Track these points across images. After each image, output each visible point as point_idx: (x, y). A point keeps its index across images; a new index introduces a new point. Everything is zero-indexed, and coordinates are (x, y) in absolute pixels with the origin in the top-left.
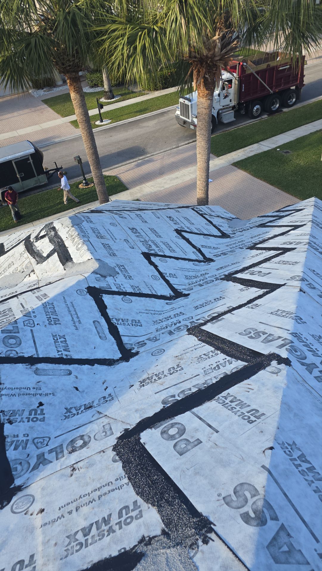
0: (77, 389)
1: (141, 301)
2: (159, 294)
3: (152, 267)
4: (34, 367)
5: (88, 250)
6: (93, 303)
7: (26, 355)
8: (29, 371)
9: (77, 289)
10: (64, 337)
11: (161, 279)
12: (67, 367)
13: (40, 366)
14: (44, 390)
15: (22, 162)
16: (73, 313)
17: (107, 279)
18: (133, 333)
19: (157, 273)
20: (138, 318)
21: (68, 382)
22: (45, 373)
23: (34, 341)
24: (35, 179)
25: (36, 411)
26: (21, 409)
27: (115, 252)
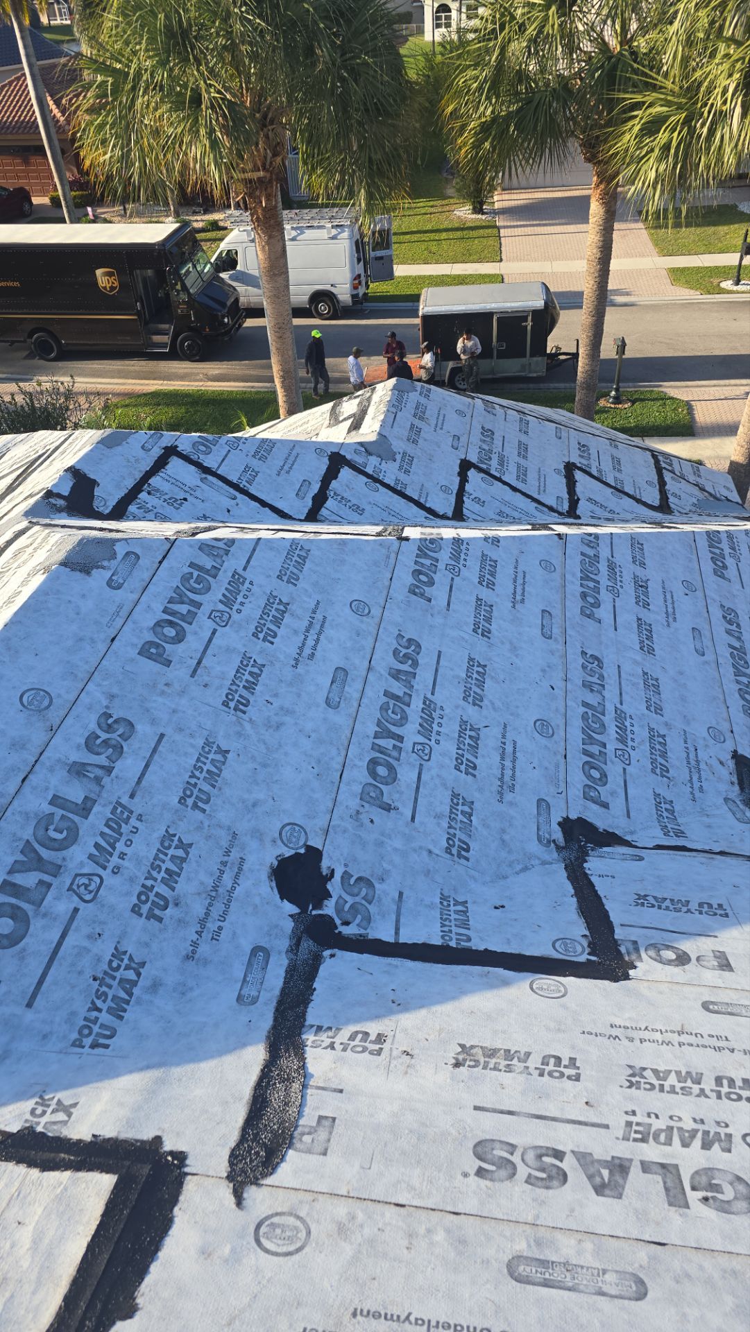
0: (229, 511)
1: (391, 497)
2: (428, 505)
3: (457, 480)
4: (204, 476)
5: (383, 421)
6: (324, 468)
7: (205, 464)
8: (197, 475)
9: (319, 448)
10: (257, 473)
11: (454, 495)
12: (237, 494)
13: (210, 478)
14: (198, 494)
15: (511, 323)
16: (290, 462)
17: (370, 457)
18: (341, 513)
19: (455, 487)
20: (368, 508)
21: (227, 503)
22: (211, 485)
23: (223, 460)
24: (523, 360)
25: (176, 500)
26: (165, 491)
27: (420, 441)
